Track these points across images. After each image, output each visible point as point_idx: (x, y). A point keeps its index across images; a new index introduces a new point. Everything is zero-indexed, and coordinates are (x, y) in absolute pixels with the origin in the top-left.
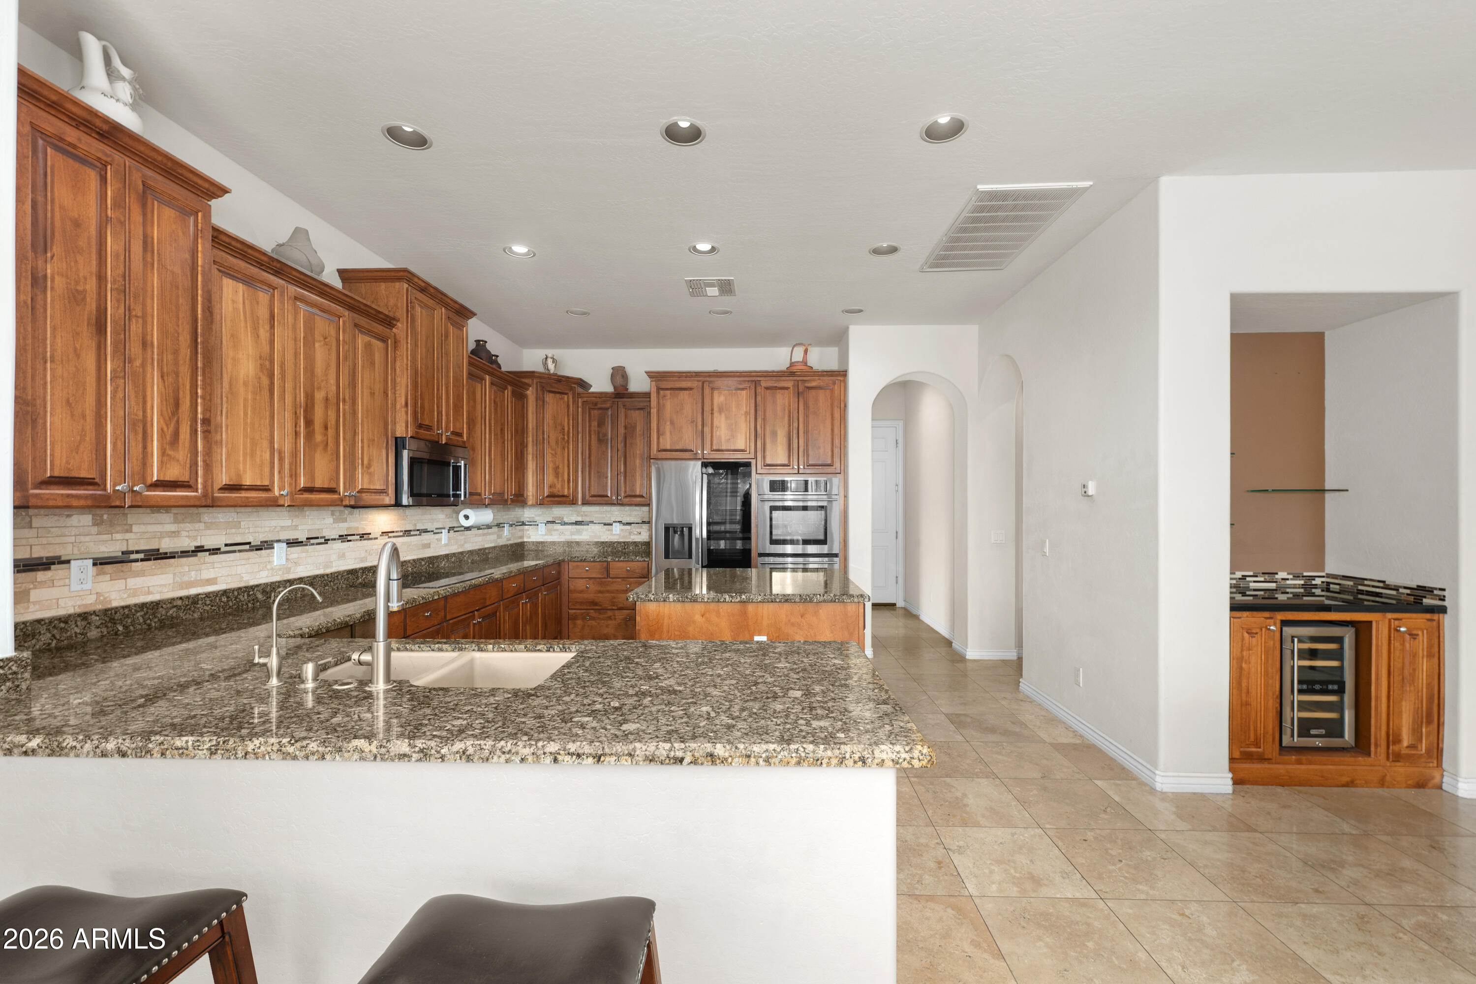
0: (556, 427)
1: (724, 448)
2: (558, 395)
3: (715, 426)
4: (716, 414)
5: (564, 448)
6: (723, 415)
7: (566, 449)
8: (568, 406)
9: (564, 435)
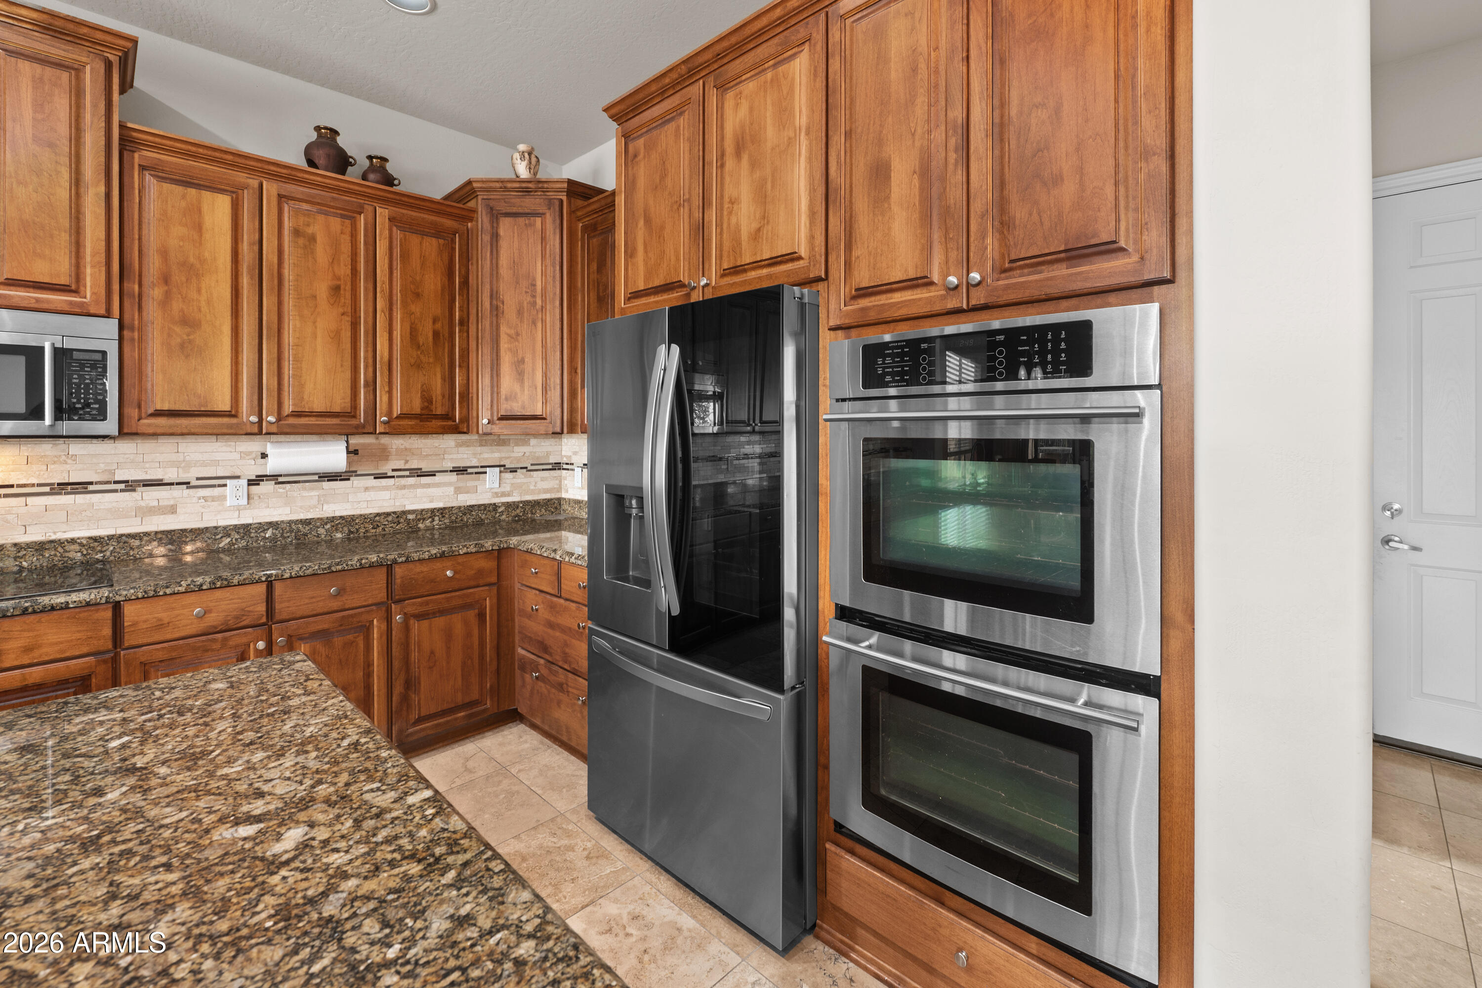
0: (517, 283)
1: (747, 259)
2: (521, 220)
3: (726, 199)
4: (730, 163)
5: (534, 323)
6: (745, 158)
7: (539, 325)
8: (543, 239)
9: (534, 296)
